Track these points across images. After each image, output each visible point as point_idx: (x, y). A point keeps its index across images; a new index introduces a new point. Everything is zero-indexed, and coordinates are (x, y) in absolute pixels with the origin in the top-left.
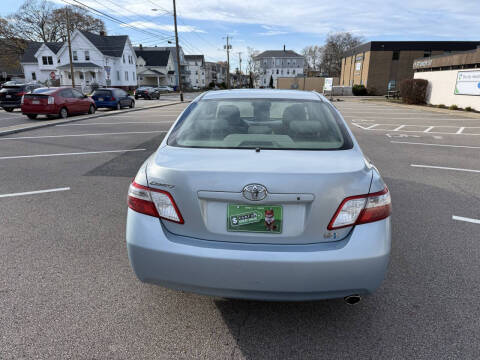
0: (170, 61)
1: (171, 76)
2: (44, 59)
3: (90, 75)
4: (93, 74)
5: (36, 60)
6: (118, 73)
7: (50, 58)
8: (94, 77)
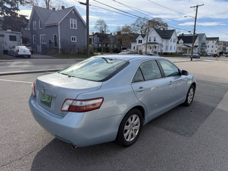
0: (197, 41)
1: (196, 48)
2: (139, 41)
3: (154, 48)
4: (156, 47)
5: (136, 42)
6: (167, 46)
7: (141, 41)
8: (156, 48)
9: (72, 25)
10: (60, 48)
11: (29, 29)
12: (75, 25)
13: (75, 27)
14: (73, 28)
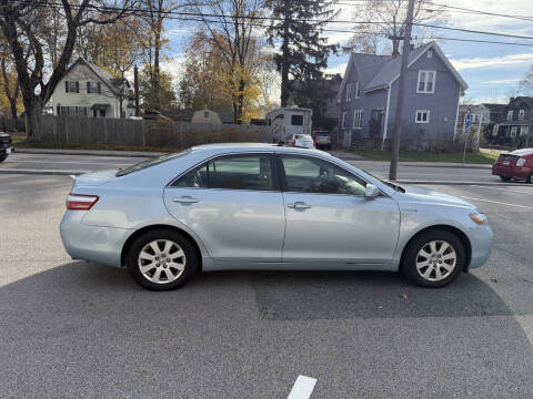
9: (422, 84)
10: (385, 137)
11: (339, 101)
12: (430, 84)
13: (430, 89)
14: (425, 91)
